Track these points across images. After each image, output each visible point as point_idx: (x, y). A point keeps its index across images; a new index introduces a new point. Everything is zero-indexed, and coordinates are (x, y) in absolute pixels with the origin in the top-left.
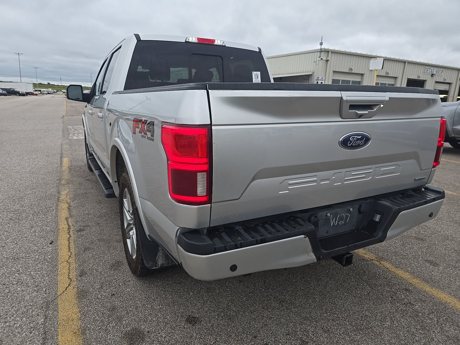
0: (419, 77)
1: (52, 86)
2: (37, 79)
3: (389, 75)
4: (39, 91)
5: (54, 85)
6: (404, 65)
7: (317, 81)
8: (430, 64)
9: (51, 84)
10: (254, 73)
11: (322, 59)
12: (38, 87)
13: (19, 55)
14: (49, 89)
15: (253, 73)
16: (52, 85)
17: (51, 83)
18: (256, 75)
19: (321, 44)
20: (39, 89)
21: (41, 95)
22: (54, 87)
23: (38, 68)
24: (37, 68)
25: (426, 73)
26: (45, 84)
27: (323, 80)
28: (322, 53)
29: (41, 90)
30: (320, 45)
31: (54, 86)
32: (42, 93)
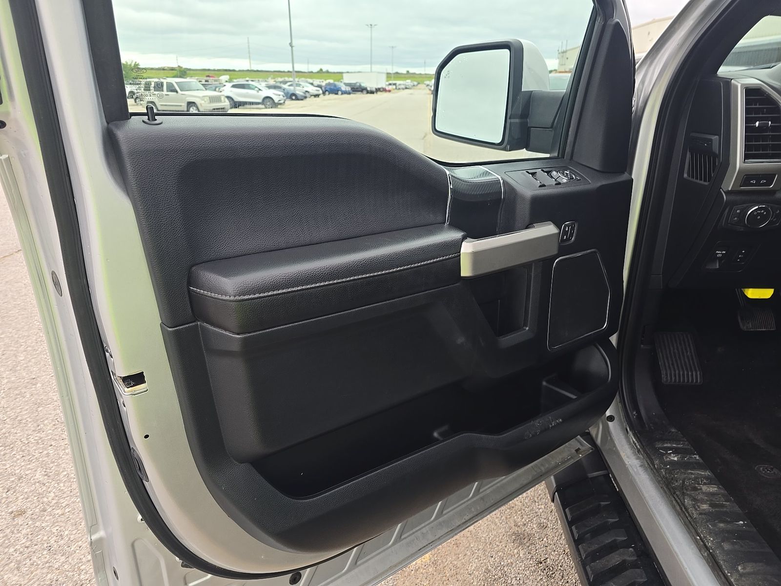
1: (412, 75)
2: (393, 65)
4: (395, 84)
5: (414, 73)
9: (411, 72)
12: (393, 78)
13: (371, 27)
20: (394, 82)
21: (396, 91)
22: (415, 78)
26: (403, 73)
31: (414, 75)
32: (397, 88)
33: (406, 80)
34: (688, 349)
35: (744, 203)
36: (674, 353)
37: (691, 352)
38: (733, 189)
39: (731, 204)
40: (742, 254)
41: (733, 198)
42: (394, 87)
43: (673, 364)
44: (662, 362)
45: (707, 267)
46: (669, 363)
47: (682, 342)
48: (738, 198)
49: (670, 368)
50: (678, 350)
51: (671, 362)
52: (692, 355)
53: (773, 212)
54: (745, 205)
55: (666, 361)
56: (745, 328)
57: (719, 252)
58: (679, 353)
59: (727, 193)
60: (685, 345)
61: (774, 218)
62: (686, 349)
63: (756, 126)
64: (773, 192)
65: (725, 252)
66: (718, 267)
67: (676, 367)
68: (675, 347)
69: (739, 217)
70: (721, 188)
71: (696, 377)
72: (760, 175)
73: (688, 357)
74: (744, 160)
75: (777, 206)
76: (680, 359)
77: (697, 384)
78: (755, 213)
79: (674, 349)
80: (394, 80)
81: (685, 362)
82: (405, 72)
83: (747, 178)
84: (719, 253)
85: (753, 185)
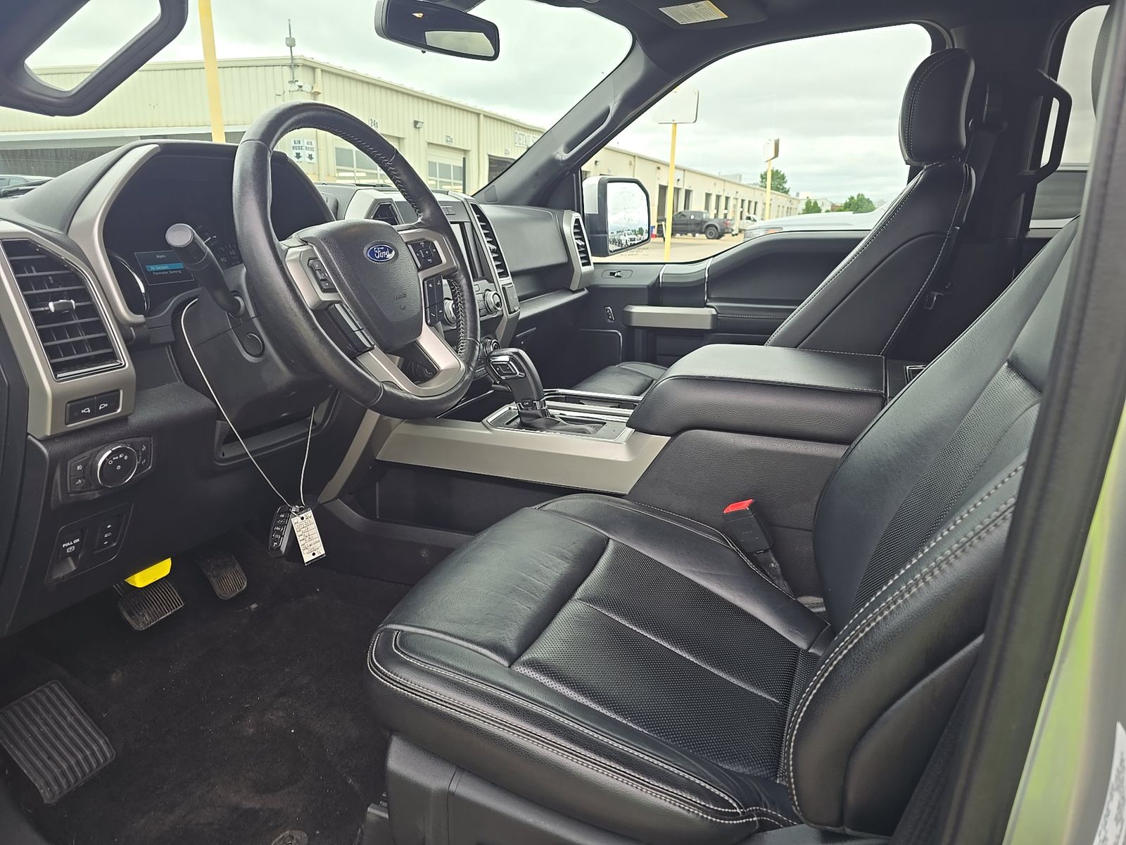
0: (507, 152)
3: (453, 145)
6: (476, 119)
7: (298, 151)
8: (515, 121)
11: (300, 87)
19: (291, 43)
25: (518, 145)
27: (312, 149)
28: (299, 71)
30: (287, 45)
34: (65, 712)
35: (84, 449)
36: (43, 734)
37: (72, 714)
38: (53, 433)
39: (60, 460)
40: (108, 531)
41: (59, 447)
43: (50, 758)
44: (28, 765)
45: (55, 577)
46: (42, 760)
47: (49, 706)
48: (70, 444)
49: (46, 766)
50: (47, 724)
51: (45, 757)
52: (77, 720)
53: (138, 451)
54: (87, 454)
55: (33, 758)
56: (142, 627)
57: (68, 544)
58: (52, 729)
59: (45, 441)
60: (56, 707)
61: (142, 460)
62: (61, 714)
63: (50, 310)
64: (123, 419)
65: (78, 540)
66: (73, 568)
67: (58, 759)
68: (40, 722)
69: (84, 478)
70: (29, 434)
71: (101, 750)
72: (93, 397)
73: (71, 726)
74: (56, 376)
75: (139, 440)
76: (58, 738)
77: (108, 762)
78: (111, 462)
79: (39, 728)
81: (71, 740)
83: (74, 407)
84: (69, 546)
85: (87, 416)
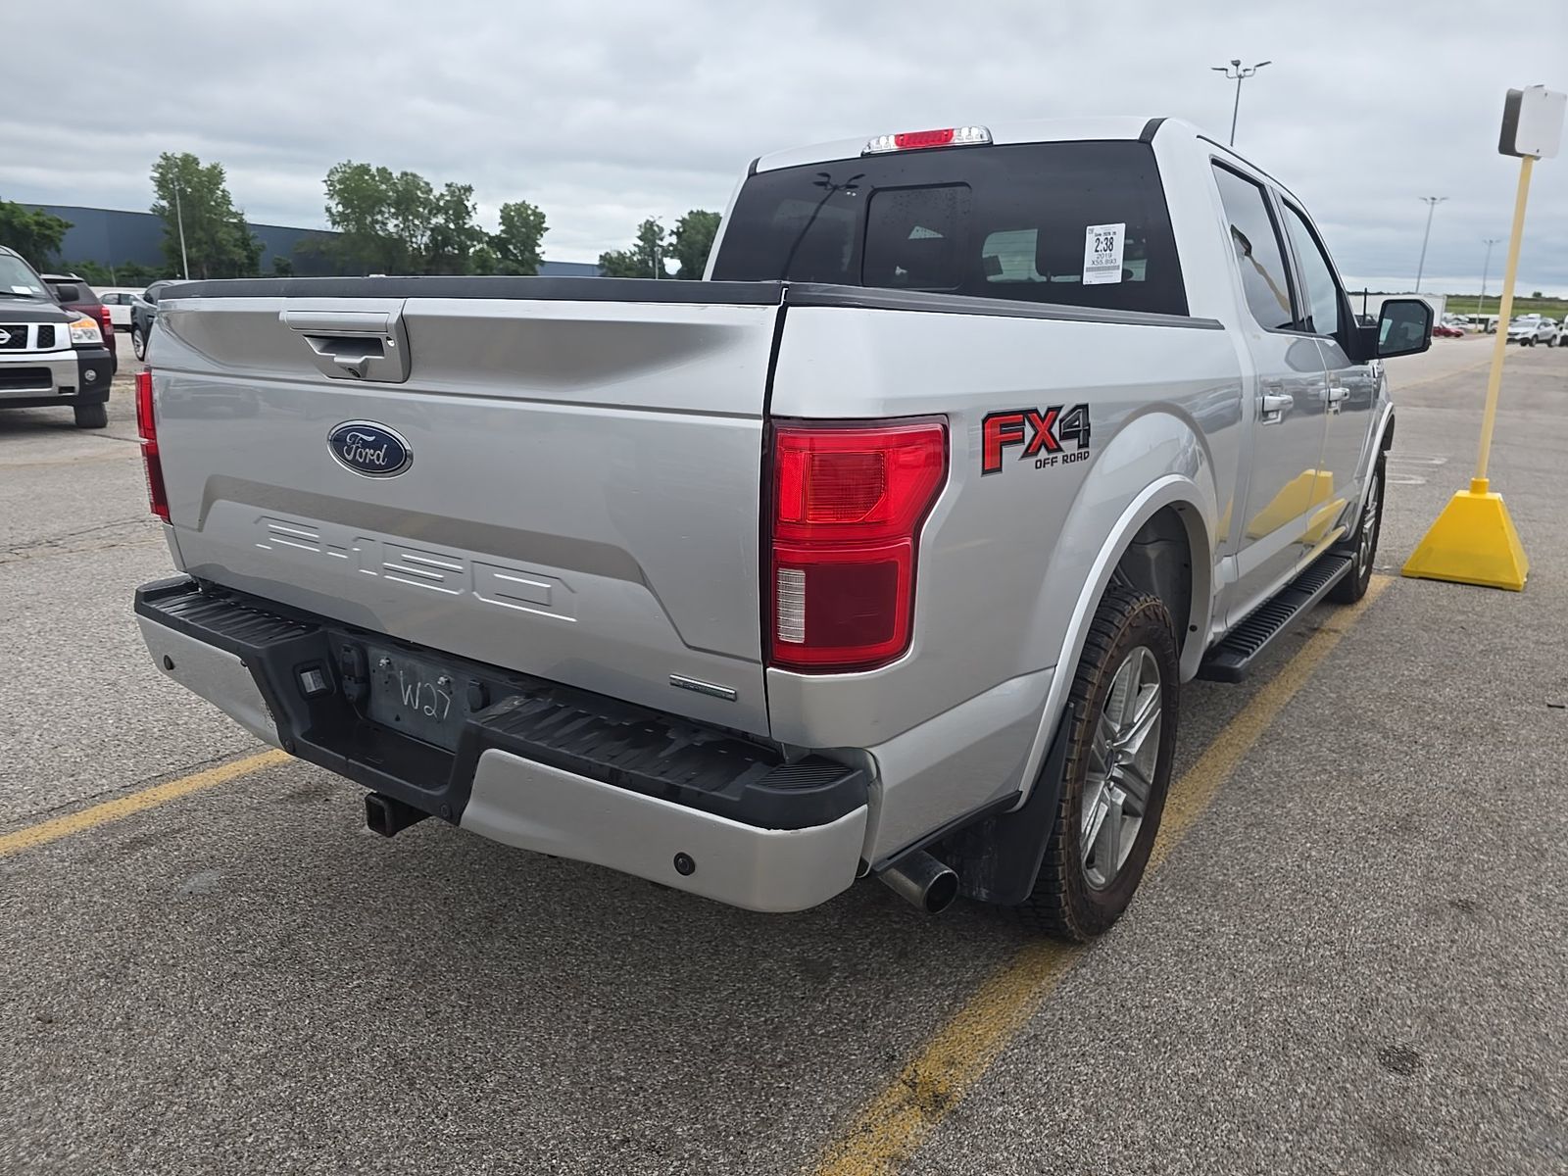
1: (1548, 303)
2: (1485, 279)
4: (1481, 321)
5: (1556, 300)
9: (1547, 296)
10: (1094, 234)
12: (1480, 309)
13: (1433, 204)
14: (1531, 315)
15: (1092, 230)
16: (1550, 300)
17: (1547, 293)
18: (1102, 238)
20: (1482, 316)
21: (1485, 334)
22: (1554, 308)
23: (1498, 241)
24: (1494, 240)
26: (1524, 296)
29: (1488, 320)
31: (1553, 303)
32: (1490, 329)
33: (1527, 314)
42: (1481, 327)
80: (1482, 313)
82: (1530, 296)
